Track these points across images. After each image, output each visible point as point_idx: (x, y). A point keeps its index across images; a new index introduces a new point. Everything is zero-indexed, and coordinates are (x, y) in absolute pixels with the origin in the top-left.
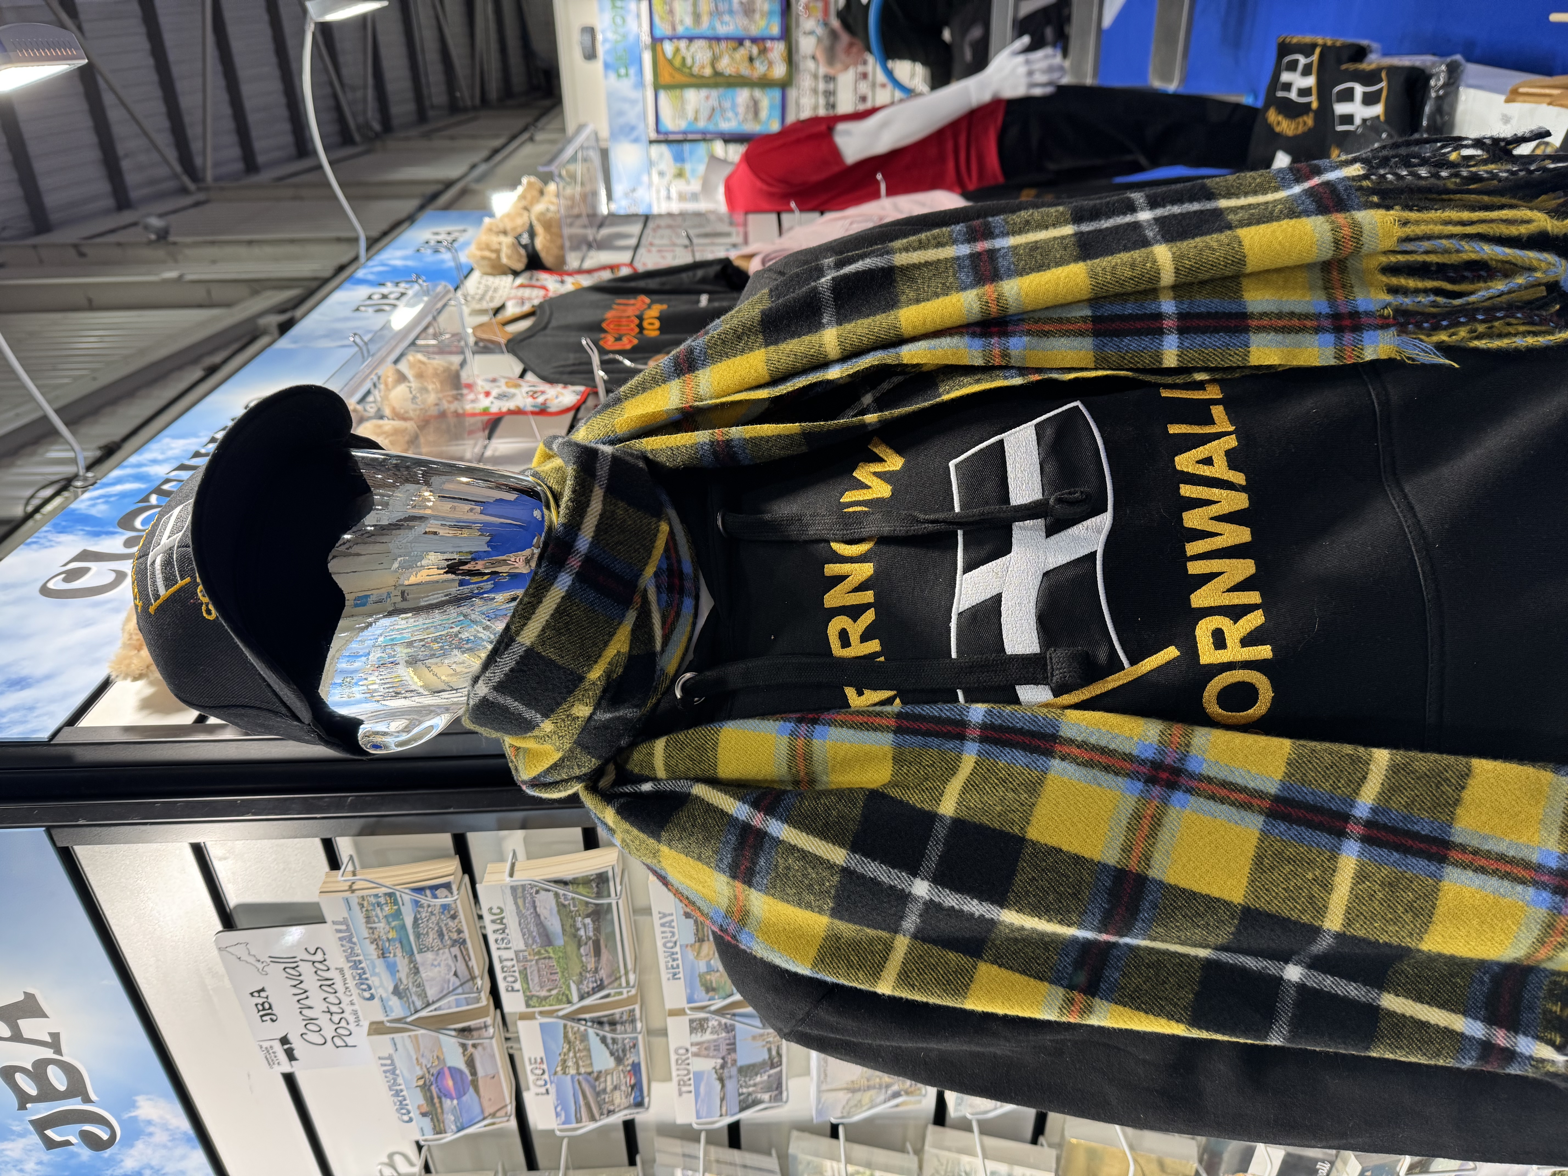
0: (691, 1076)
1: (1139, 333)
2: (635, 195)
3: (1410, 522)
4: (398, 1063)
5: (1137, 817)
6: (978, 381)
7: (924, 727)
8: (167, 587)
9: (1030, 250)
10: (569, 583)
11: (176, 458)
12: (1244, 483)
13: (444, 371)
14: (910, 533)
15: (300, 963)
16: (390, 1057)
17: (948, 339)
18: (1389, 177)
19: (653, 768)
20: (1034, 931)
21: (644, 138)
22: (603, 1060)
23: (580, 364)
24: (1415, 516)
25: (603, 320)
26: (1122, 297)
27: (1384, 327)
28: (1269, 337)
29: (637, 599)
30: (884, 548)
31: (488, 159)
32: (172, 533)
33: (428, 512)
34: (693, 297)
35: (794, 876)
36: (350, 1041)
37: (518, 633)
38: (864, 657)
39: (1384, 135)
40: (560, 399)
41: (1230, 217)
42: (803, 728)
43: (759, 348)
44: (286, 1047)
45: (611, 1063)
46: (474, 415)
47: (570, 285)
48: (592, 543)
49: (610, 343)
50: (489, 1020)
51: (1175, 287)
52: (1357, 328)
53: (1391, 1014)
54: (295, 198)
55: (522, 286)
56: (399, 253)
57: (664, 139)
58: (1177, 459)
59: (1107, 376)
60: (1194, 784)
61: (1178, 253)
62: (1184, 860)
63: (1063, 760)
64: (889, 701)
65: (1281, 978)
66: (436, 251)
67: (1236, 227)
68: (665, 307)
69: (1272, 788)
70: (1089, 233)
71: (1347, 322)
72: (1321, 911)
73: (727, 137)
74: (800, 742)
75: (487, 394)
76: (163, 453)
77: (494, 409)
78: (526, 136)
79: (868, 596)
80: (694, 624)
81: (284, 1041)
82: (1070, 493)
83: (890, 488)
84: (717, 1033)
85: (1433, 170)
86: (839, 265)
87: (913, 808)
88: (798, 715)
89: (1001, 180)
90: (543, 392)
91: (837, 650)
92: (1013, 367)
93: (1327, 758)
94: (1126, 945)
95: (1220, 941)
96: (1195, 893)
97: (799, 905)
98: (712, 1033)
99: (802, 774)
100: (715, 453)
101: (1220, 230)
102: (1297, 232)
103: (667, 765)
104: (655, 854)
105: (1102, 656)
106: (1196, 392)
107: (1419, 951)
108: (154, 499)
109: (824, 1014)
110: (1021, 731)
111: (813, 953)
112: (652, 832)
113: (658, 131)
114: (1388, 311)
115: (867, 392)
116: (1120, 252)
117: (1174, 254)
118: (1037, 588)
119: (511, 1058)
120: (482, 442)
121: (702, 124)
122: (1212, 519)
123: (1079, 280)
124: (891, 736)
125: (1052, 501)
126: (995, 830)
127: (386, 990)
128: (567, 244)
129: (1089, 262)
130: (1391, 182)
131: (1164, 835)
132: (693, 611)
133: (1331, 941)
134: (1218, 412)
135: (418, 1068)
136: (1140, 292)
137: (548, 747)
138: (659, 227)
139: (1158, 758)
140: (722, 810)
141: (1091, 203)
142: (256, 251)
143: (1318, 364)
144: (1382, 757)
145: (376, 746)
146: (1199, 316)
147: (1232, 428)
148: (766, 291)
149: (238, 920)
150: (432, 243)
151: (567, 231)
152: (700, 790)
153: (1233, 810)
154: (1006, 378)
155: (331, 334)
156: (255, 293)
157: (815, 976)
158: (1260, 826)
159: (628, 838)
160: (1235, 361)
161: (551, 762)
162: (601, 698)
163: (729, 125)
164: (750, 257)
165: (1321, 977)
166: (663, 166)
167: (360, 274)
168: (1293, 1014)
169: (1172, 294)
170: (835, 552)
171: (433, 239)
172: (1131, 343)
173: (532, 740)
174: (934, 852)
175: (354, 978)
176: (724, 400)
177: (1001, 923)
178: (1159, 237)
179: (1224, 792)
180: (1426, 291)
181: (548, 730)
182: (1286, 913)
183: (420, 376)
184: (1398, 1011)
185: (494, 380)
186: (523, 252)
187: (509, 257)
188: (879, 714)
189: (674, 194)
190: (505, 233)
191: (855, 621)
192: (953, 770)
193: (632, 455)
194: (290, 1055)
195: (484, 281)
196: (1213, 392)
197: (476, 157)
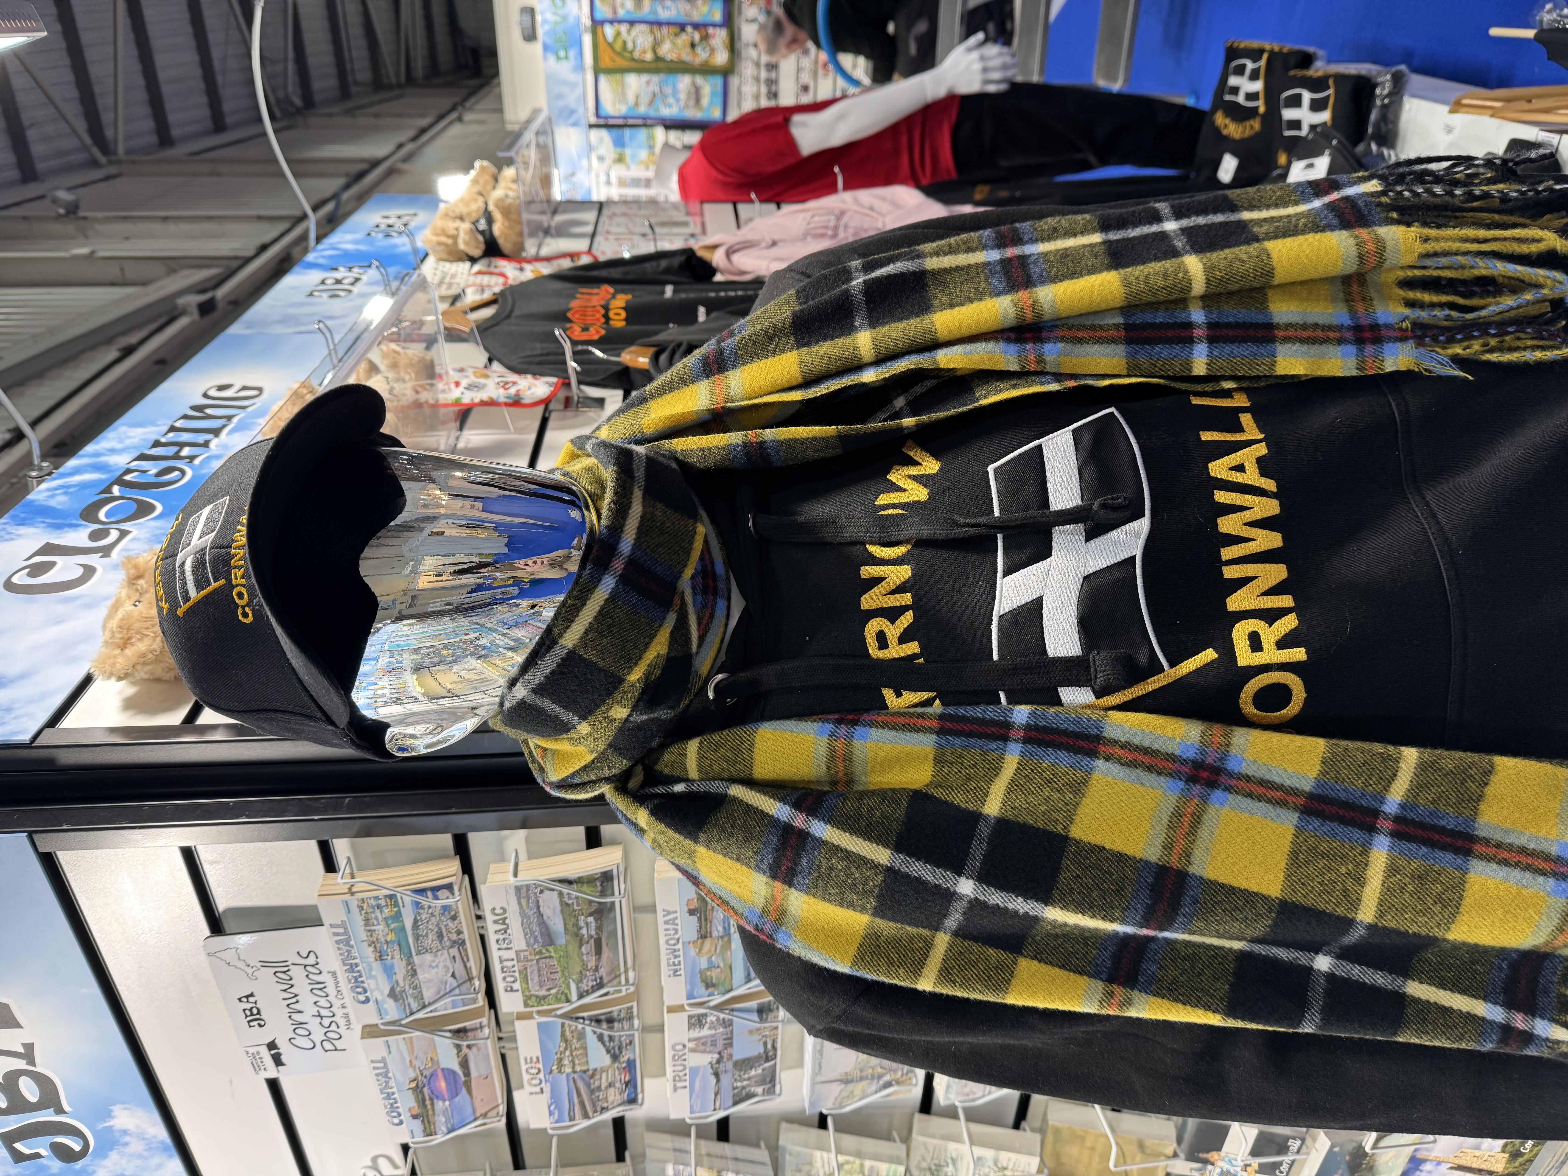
0: (687, 1071)
1: (1169, 341)
2: (574, 179)
3: (1434, 529)
4: (391, 1067)
5: (1177, 814)
6: (1014, 387)
7: (967, 728)
8: (199, 589)
9: (1062, 258)
10: (613, 586)
11: (135, 447)
12: (1275, 490)
13: (419, 362)
14: (951, 537)
15: (291, 967)
16: (383, 1060)
17: (984, 345)
18: (1406, 193)
19: (686, 769)
20: (1076, 926)
21: (584, 122)
22: (599, 1057)
23: (547, 354)
24: (1438, 522)
25: (569, 310)
26: (1154, 306)
27: (1403, 339)
28: (1295, 348)
29: (677, 601)
30: (921, 550)
31: (415, 139)
32: (203, 534)
33: (442, 511)
34: (658, 288)
35: (837, 876)
36: (339, 1044)
37: (561, 636)
38: (903, 659)
39: (1334, 142)
40: (533, 390)
41: (1256, 229)
42: (843, 729)
43: (791, 349)
44: (273, 1052)
45: (607, 1060)
46: (446, 405)
47: (529, 273)
48: (634, 544)
49: (576, 333)
50: (484, 1021)
51: (1203, 298)
52: (1378, 340)
53: (1417, 1001)
54: (211, 174)
55: (480, 273)
56: (349, 237)
57: (604, 123)
58: (1210, 465)
59: (1140, 383)
60: (1233, 782)
61: (1209, 264)
62: (1223, 856)
63: (1107, 760)
64: (928, 703)
65: (1311, 968)
66: (388, 236)
67: (1263, 239)
68: (629, 297)
69: (1307, 786)
70: (1118, 241)
71: (1368, 334)
72: (1355, 903)
73: (668, 123)
74: (841, 743)
75: (457, 384)
76: (121, 442)
77: (466, 400)
78: (454, 115)
79: (906, 599)
80: (726, 625)
81: (272, 1046)
82: (1113, 499)
83: (926, 491)
84: (715, 1028)
85: (1448, 188)
86: (868, 268)
87: (958, 808)
88: (836, 716)
89: (954, 175)
90: (514, 383)
91: (874, 651)
92: (1048, 373)
93: (1359, 756)
94: (1166, 940)
95: (1257, 934)
96: (1233, 888)
97: (841, 904)
98: (710, 1028)
99: (841, 774)
100: (748, 454)
101: (1248, 242)
102: (1323, 246)
103: (700, 767)
104: (690, 855)
105: (1143, 658)
106: (1224, 400)
107: (1445, 940)
108: (116, 490)
109: (861, 1011)
110: (1065, 733)
111: (852, 951)
112: (689, 833)
113: (598, 115)
114: (1406, 324)
115: (898, 395)
116: (1151, 261)
117: (1204, 264)
118: (1078, 591)
119: (503, 1057)
120: (455, 433)
121: (642, 110)
122: (1245, 524)
123: (1112, 288)
124: (933, 738)
125: (1095, 507)
126: (1038, 829)
127: (381, 992)
128: (526, 230)
129: (1122, 271)
130: (1408, 199)
131: (1204, 832)
132: (725, 612)
133: (1362, 932)
134: (1246, 419)
135: (411, 1070)
136: (1171, 302)
137: (581, 748)
138: (614, 214)
139: (1199, 757)
140: (762, 811)
141: (1118, 211)
142: (172, 227)
143: (1340, 375)
144: (1410, 755)
145: (402, 749)
146: (1228, 325)
147: (1261, 436)
148: (793, 292)
149: (227, 924)
150: (383, 227)
151: (526, 216)
152: (736, 791)
153: (1270, 807)
154: (1042, 384)
155: (285, 320)
156: (172, 271)
157: (855, 973)
158: (1295, 823)
159: (661, 839)
160: (1263, 370)
161: (583, 763)
162: (639, 700)
163: (669, 111)
164: (714, 247)
165: (1349, 966)
166: (602, 151)
167: (310, 257)
168: (1324, 1003)
169: (1200, 304)
170: (871, 554)
171: (384, 223)
172: (1163, 351)
173: (566, 742)
174: (978, 851)
175: (349, 981)
176: (757, 401)
177: (1043, 920)
178: (1188, 248)
179: (1261, 790)
180: (1442, 305)
181: (585, 732)
182: (1321, 906)
183: (394, 366)
184: (1422, 997)
185: (462, 370)
186: (480, 238)
187: (466, 243)
188: (921, 716)
189: (614, 179)
190: (461, 218)
191: (893, 624)
192: (996, 771)
193: (664, 456)
194: (278, 1061)
195: (440, 268)
196: (1241, 401)
197: (403, 137)
